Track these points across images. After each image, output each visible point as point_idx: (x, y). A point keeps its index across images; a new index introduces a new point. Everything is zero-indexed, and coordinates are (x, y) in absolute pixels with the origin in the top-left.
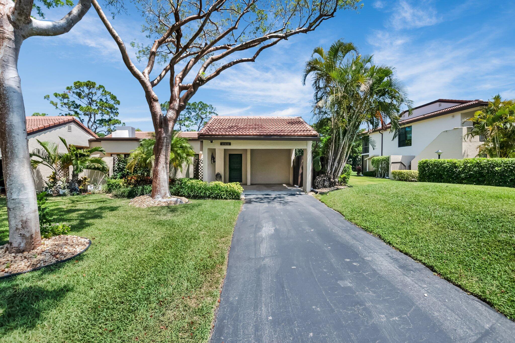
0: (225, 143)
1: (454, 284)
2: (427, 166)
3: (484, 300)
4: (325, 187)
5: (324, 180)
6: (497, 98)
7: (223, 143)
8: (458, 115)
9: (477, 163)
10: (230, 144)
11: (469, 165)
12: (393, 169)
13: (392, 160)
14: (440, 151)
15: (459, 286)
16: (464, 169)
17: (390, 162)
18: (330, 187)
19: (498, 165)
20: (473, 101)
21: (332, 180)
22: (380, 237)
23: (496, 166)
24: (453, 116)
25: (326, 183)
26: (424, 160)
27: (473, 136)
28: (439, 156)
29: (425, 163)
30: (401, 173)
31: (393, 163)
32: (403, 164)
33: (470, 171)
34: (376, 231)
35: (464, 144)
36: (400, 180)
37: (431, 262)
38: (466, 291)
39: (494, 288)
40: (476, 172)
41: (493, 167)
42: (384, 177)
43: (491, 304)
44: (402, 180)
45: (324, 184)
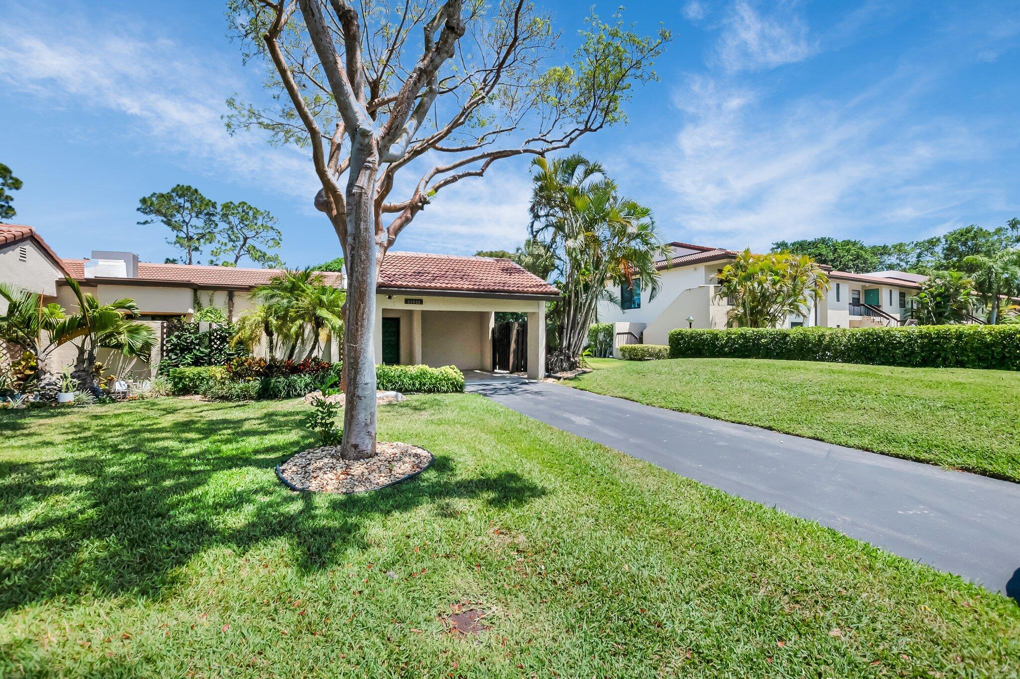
0: (412, 300)
1: (792, 435)
2: (682, 338)
3: (817, 439)
4: (564, 370)
5: (562, 359)
6: (747, 251)
7: (410, 300)
8: (702, 267)
9: (742, 334)
10: (421, 302)
11: (733, 337)
12: (620, 343)
13: (617, 330)
14: (691, 318)
15: (797, 435)
16: (727, 342)
17: (615, 333)
18: (570, 370)
19: (763, 336)
20: (715, 249)
21: (572, 359)
22: (701, 414)
23: (763, 338)
24: (696, 269)
25: (565, 365)
26: (678, 330)
27: (721, 298)
28: (691, 324)
29: (679, 334)
30: (635, 349)
31: (618, 334)
32: (634, 336)
33: (734, 344)
34: (693, 410)
35: (712, 308)
36: (631, 359)
37: (767, 424)
38: (803, 437)
39: (820, 430)
40: (740, 345)
41: (759, 340)
42: (605, 356)
43: (822, 440)
44: (635, 360)
45: (562, 366)
